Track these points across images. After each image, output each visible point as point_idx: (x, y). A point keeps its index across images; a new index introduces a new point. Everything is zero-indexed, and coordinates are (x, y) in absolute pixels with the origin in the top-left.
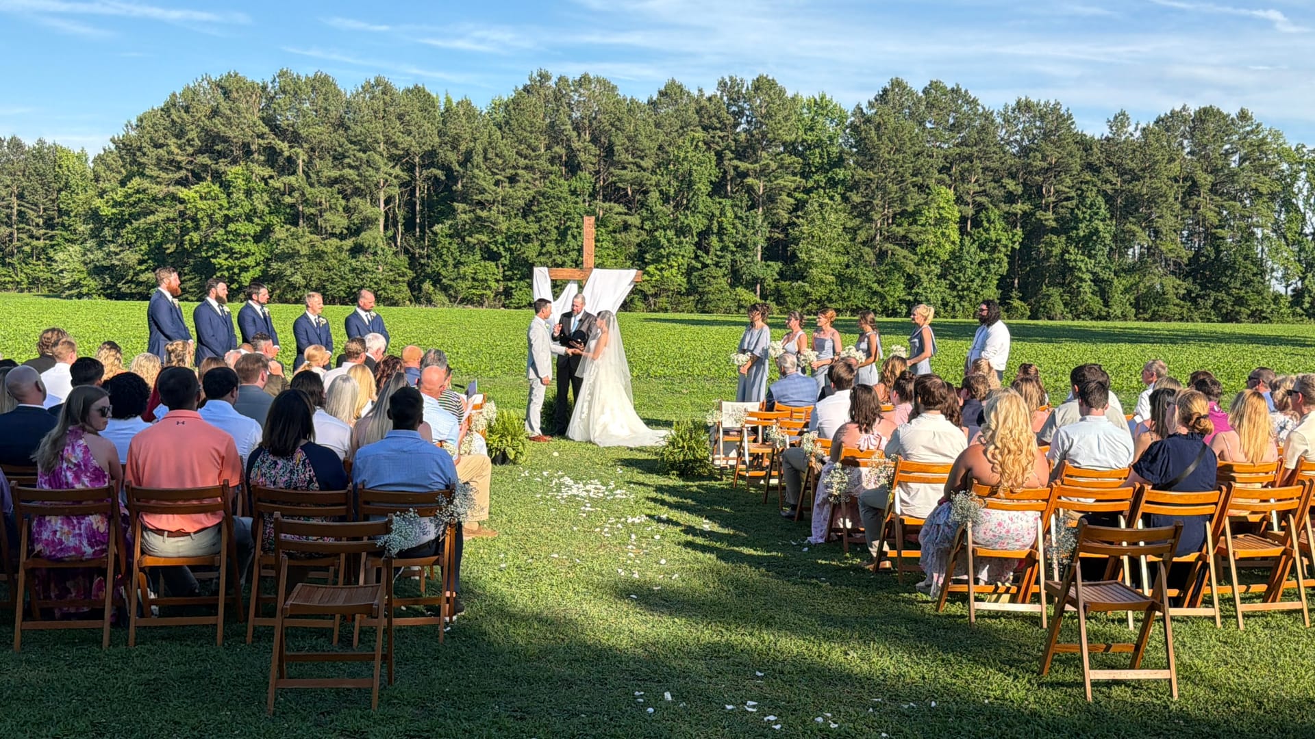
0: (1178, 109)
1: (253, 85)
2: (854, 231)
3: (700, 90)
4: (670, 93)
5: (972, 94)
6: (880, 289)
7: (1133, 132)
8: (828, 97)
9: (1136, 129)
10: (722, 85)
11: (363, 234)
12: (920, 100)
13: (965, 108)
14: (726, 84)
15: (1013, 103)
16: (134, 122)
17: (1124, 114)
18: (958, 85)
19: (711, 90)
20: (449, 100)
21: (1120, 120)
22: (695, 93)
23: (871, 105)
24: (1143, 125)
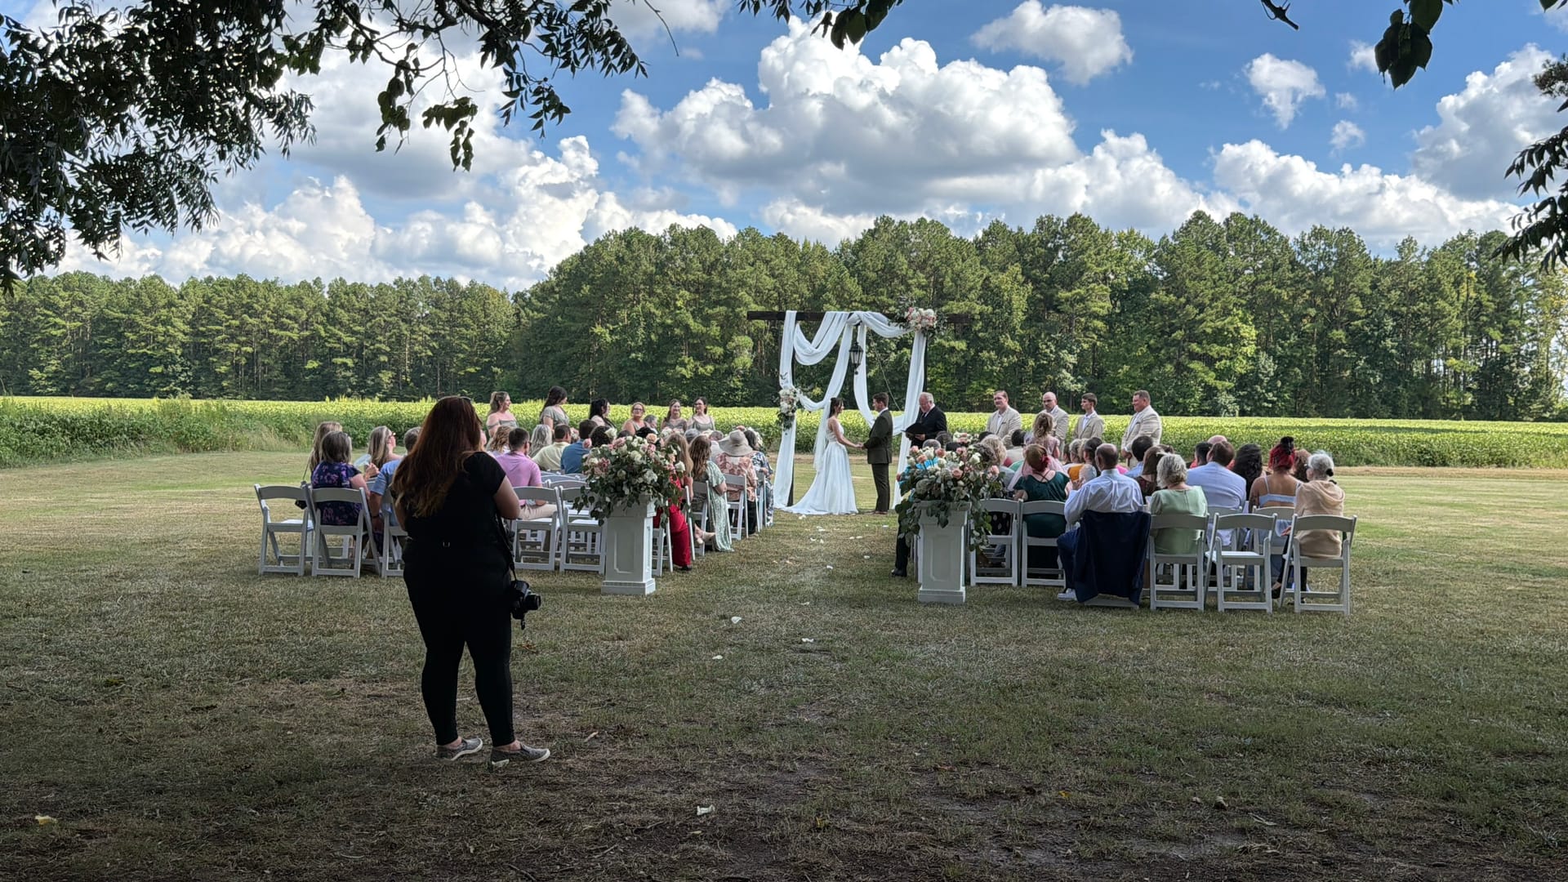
0: (1464, 233)
1: (650, 237)
2: (1159, 350)
3: (1020, 229)
4: (995, 232)
5: (1270, 224)
6: (1181, 400)
7: (1419, 258)
8: (1136, 231)
9: (1423, 254)
10: (1041, 223)
11: (736, 360)
12: (1222, 232)
13: (1264, 237)
14: (1043, 223)
15: (1308, 231)
16: (555, 267)
17: (1411, 241)
18: (1256, 217)
19: (1029, 228)
20: (806, 245)
21: (1407, 246)
22: (1015, 230)
23: (1176, 236)
24: (1430, 249)
